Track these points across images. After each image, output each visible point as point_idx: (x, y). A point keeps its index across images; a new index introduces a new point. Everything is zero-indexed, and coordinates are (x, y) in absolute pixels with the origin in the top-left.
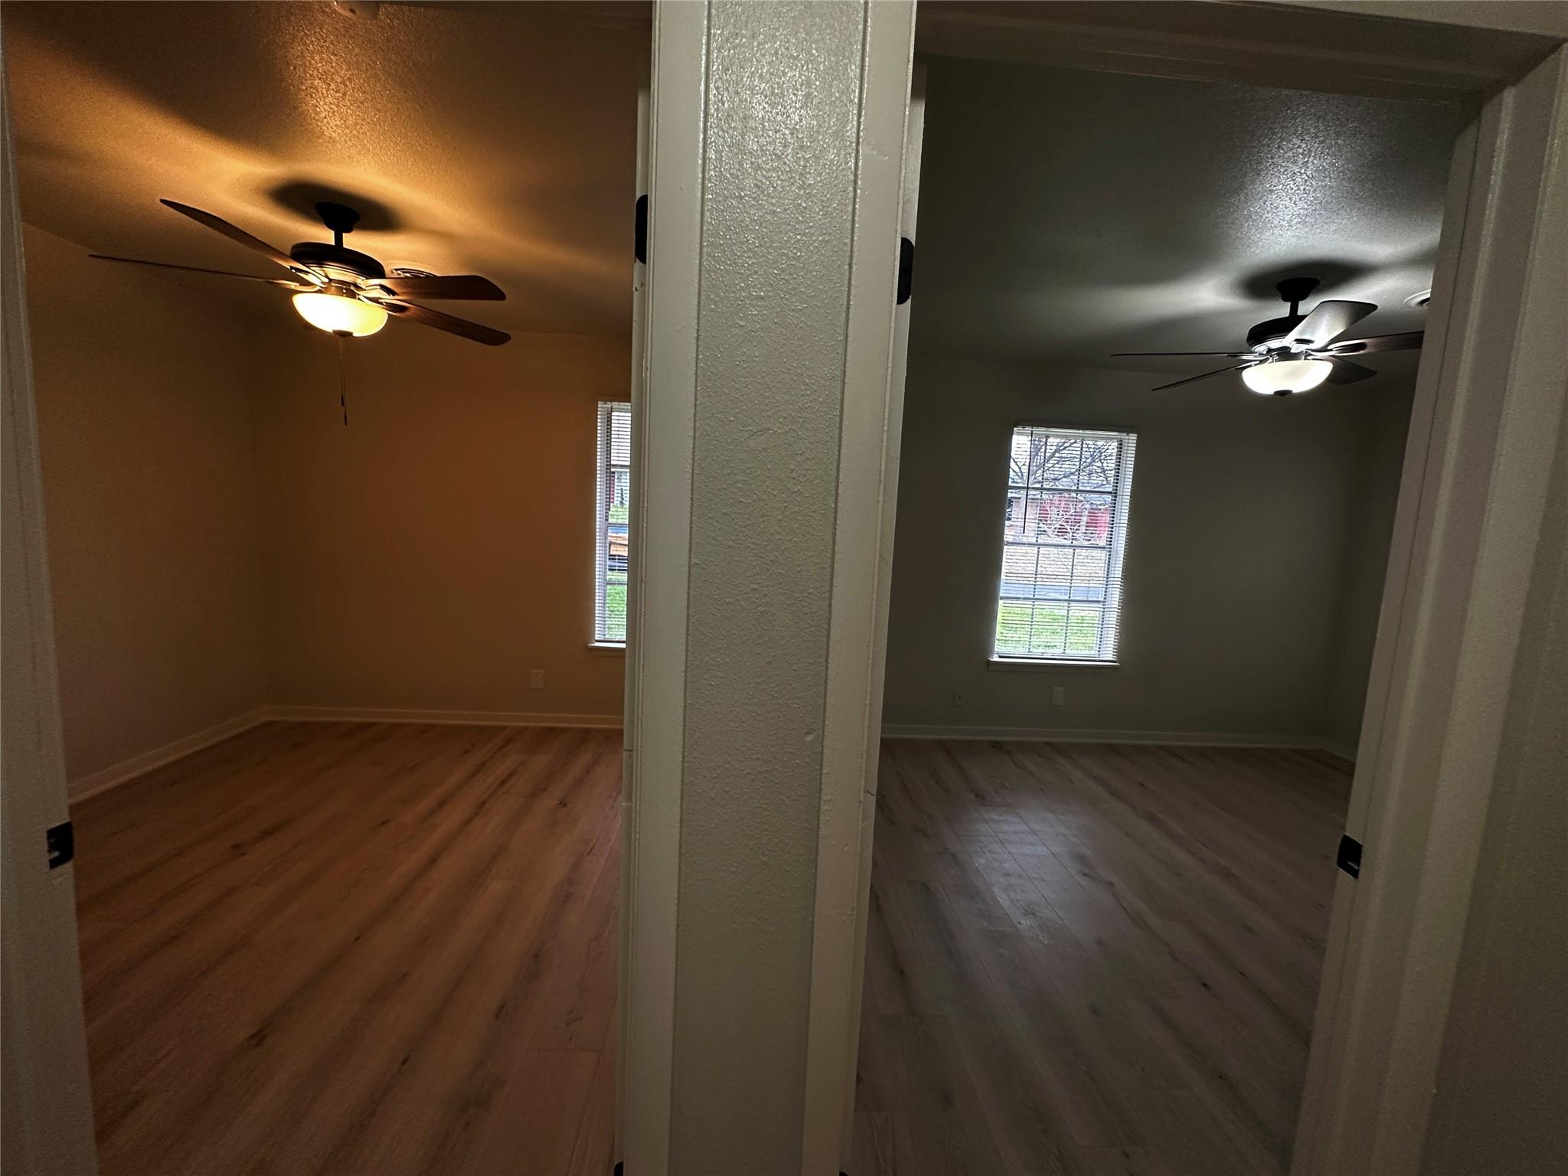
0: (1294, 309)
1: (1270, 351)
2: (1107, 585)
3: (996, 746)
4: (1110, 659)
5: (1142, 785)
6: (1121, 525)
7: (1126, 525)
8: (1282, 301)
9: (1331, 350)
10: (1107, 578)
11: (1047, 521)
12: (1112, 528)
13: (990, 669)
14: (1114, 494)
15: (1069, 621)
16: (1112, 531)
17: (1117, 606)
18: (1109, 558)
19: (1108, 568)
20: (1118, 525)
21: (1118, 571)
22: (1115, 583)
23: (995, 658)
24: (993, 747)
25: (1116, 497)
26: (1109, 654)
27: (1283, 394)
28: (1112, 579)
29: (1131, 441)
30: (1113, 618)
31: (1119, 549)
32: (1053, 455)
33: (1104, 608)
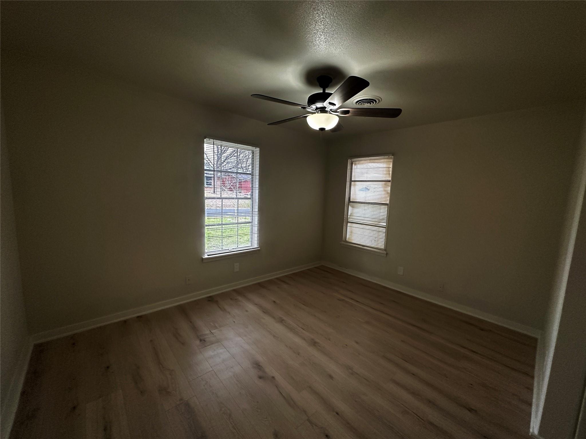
0: (324, 90)
1: (317, 108)
2: (252, 215)
3: (211, 300)
4: (256, 247)
5: (274, 302)
6: (256, 188)
7: (258, 188)
8: (319, 87)
9: (338, 112)
10: (252, 212)
11: (224, 185)
12: (253, 190)
13: (204, 262)
14: (252, 174)
15: (239, 233)
16: (253, 191)
17: (257, 224)
18: (253, 203)
19: (252, 208)
20: (255, 188)
21: (256, 209)
22: (255, 214)
23: (206, 256)
24: (209, 301)
25: (253, 176)
26: (255, 245)
27: (322, 129)
28: (254, 212)
29: (257, 150)
30: (256, 229)
31: (256, 199)
32: (224, 161)
33: (252, 225)
